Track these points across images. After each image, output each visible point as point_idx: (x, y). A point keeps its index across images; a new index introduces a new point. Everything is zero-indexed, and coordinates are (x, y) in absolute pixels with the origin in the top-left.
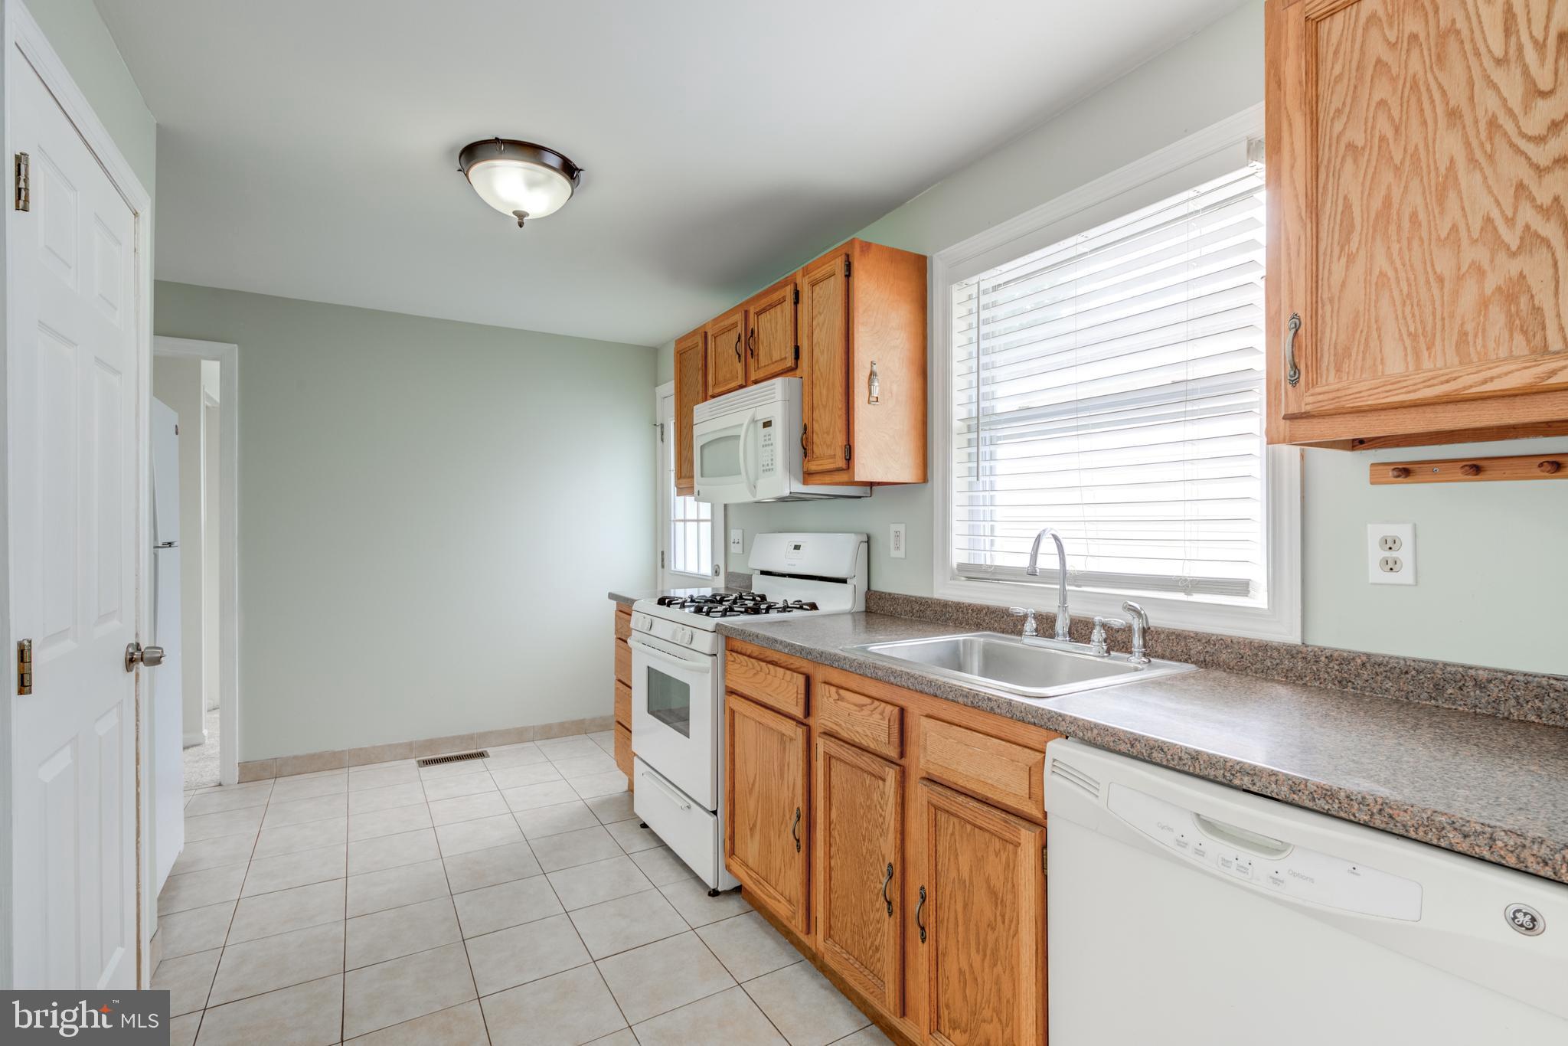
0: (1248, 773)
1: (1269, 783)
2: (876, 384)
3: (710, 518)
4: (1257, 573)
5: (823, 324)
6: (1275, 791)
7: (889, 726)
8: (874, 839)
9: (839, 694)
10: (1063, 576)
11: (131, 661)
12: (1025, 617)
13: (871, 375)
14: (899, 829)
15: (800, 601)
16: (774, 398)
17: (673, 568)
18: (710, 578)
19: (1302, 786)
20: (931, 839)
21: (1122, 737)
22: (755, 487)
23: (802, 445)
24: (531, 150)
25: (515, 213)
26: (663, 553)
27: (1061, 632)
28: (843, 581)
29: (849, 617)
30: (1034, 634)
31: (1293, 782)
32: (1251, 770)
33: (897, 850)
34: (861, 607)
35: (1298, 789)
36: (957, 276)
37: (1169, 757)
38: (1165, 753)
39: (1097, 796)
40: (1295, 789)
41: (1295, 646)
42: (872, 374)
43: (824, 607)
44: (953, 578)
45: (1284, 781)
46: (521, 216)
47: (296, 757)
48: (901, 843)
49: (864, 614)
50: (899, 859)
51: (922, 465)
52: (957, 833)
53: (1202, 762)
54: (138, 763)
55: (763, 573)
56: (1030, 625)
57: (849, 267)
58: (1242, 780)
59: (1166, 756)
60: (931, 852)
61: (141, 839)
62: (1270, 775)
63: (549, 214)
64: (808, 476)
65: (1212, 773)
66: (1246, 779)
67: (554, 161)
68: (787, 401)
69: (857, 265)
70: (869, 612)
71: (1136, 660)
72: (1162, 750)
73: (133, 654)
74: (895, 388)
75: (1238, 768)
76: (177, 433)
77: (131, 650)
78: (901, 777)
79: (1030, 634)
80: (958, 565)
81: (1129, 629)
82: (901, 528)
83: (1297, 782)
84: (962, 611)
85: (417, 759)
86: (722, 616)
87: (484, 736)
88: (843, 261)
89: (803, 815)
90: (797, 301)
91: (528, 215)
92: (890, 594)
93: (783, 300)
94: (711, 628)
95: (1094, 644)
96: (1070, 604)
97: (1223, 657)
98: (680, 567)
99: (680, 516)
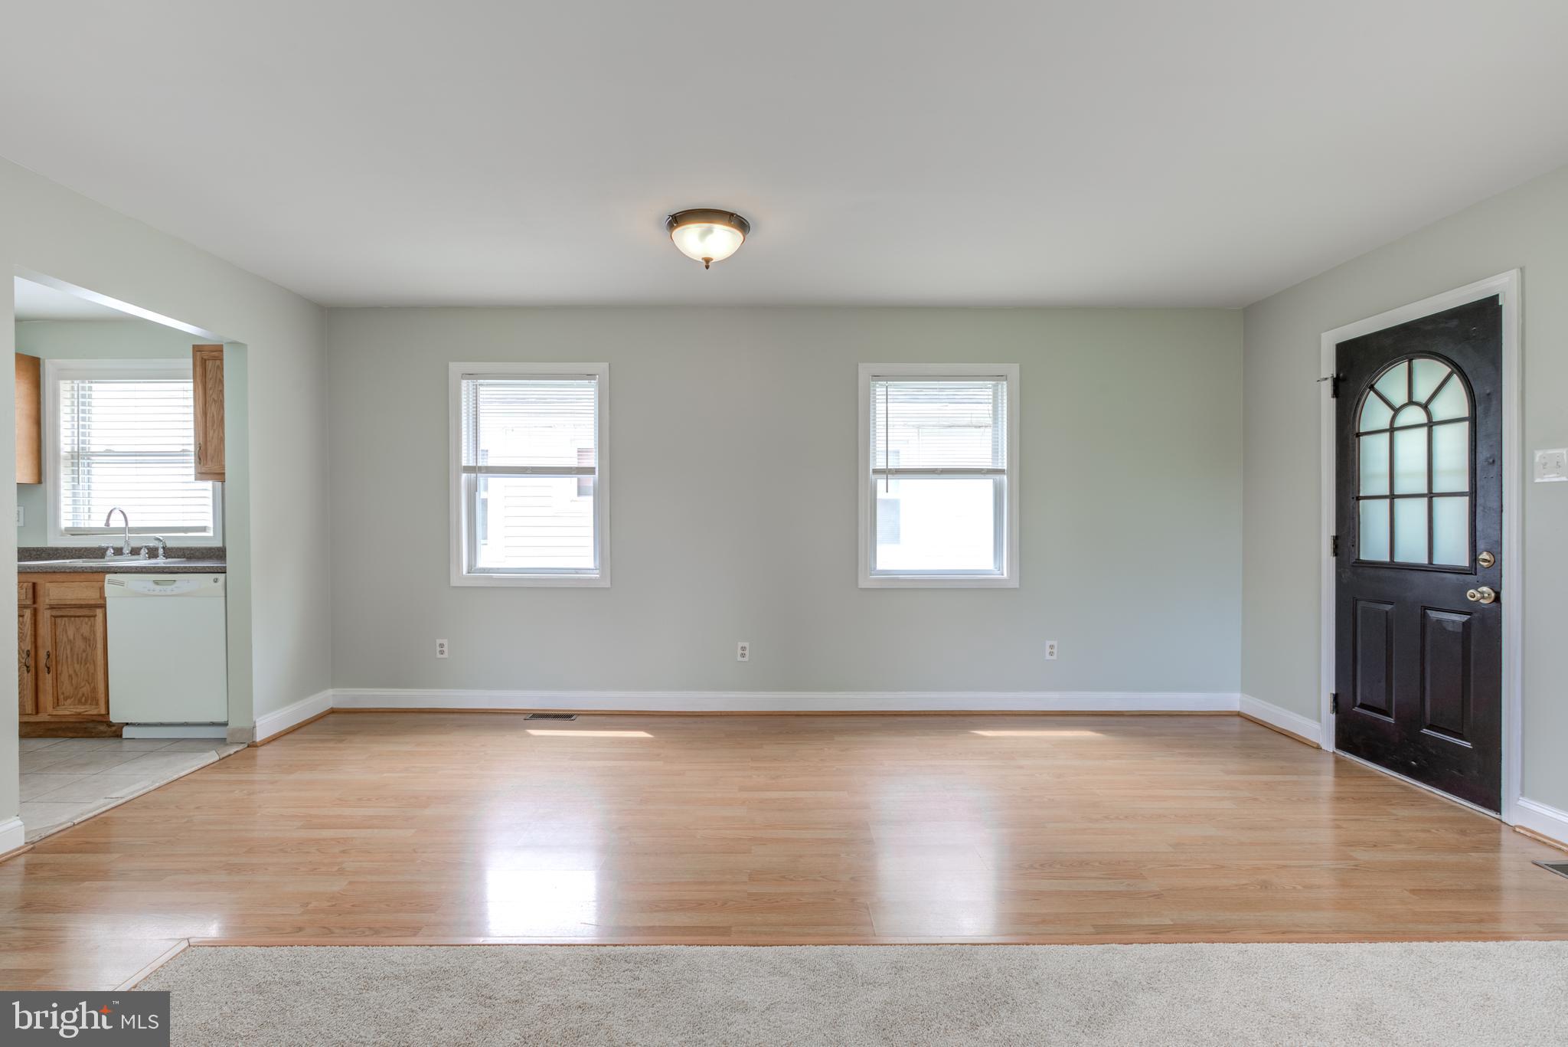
4: (210, 524)
7: (26, 592)
10: (127, 530)
12: (107, 548)
14: (33, 634)
27: (126, 553)
33: (32, 643)
39: (122, 585)
41: (220, 548)
44: (62, 535)
48: (34, 639)
50: (33, 646)
51: (37, 474)
52: (66, 623)
56: (110, 552)
78: (34, 612)
79: (111, 556)
80: (65, 530)
81: (157, 549)
84: (69, 551)
95: (142, 555)
96: (130, 541)
97: (197, 554)
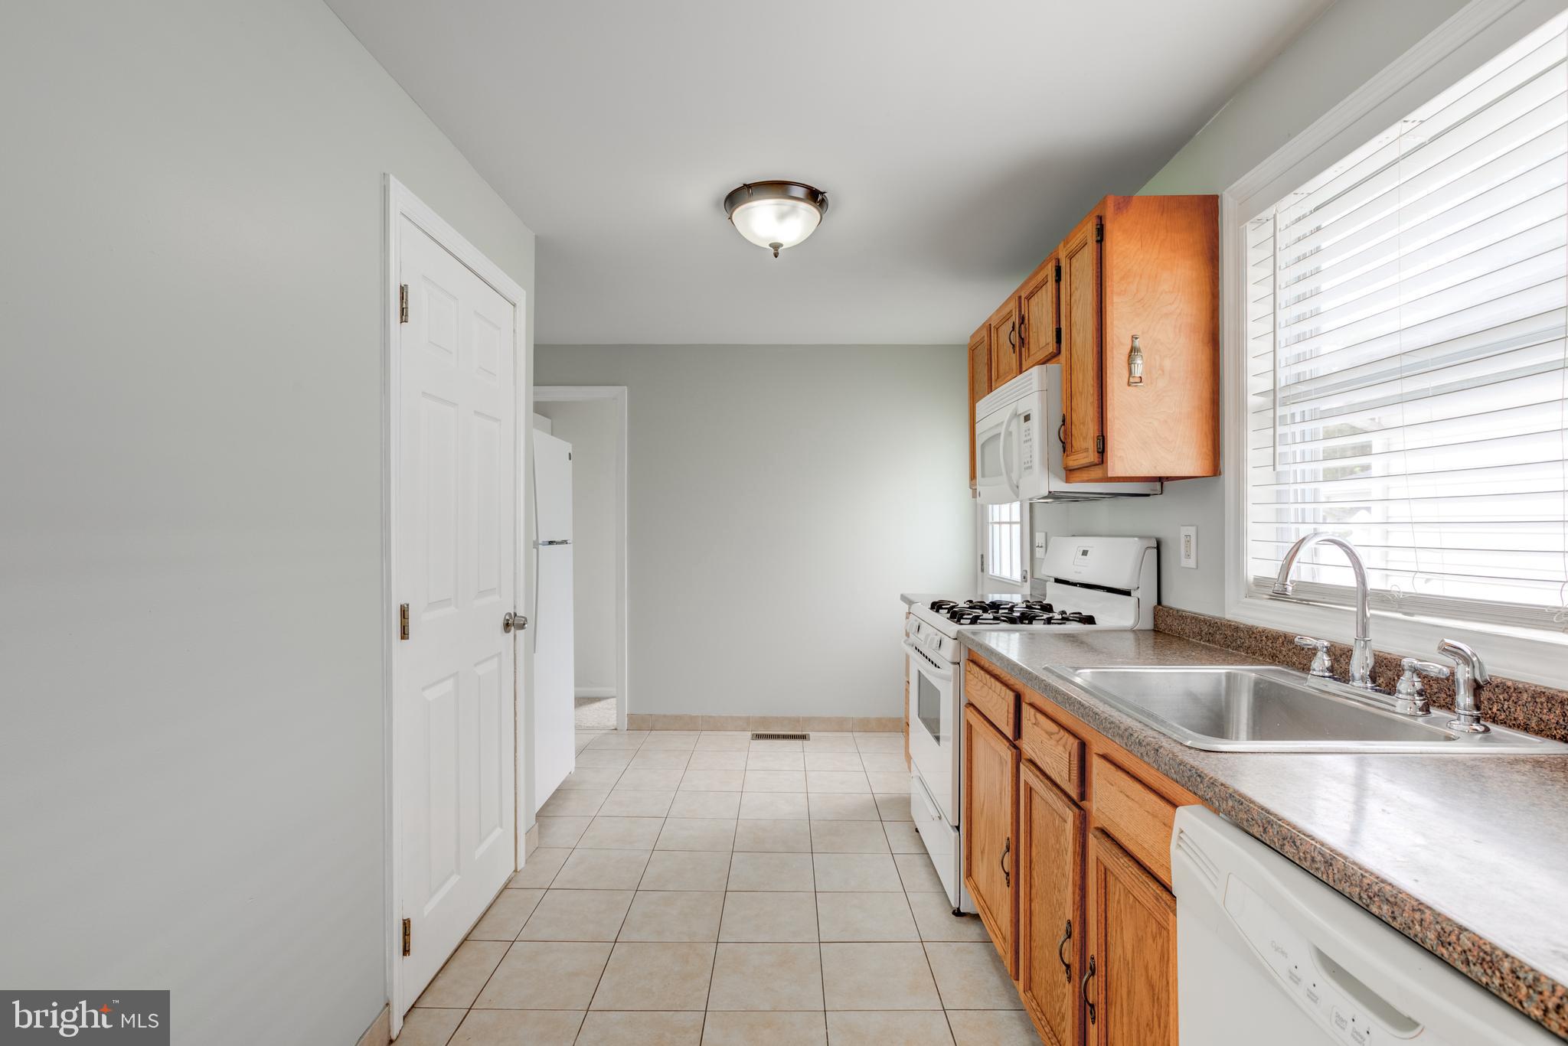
0: (1387, 900)
1: (1413, 921)
2: (1139, 361)
3: (1019, 520)
5: (1079, 301)
6: (1420, 935)
7: (1070, 760)
8: (1062, 889)
9: (1036, 718)
10: (1363, 596)
11: (507, 626)
12: (1314, 651)
13: (1131, 351)
14: (1078, 883)
15: (1080, 613)
16: (1031, 389)
17: (991, 573)
18: (1019, 584)
19: (1453, 938)
20: (1100, 902)
21: (1256, 817)
22: (1018, 487)
23: (1061, 440)
24: (778, 187)
25: (770, 245)
26: (982, 556)
27: (1357, 675)
28: (1127, 593)
29: (1131, 636)
30: (1327, 674)
31: (1442, 929)
32: (1392, 896)
33: (1076, 906)
34: (1148, 624)
35: (1448, 940)
36: (1247, 214)
37: (1301, 854)
38: (1297, 847)
39: (1215, 887)
40: (1443, 939)
42: (1133, 351)
43: (1103, 621)
44: (1250, 595)
45: (1430, 923)
46: (776, 247)
47: (665, 716)
48: (1081, 899)
49: (1152, 633)
50: (1078, 918)
51: (1211, 454)
52: (1122, 902)
53: (1336, 871)
54: (515, 699)
55: (1057, 581)
56: (1322, 662)
57: (1101, 231)
58: (1380, 908)
59: (1299, 852)
60: (1100, 917)
61: (518, 754)
62: (1413, 910)
63: (800, 242)
64: (1070, 473)
65: (1346, 888)
66: (1385, 907)
67: (799, 192)
68: (1045, 391)
69: (1108, 226)
70: (1157, 631)
71: (1460, 723)
72: (1294, 842)
73: (508, 620)
74: (1167, 364)
75: (1376, 888)
76: (570, 459)
77: (507, 617)
78: (1081, 823)
79: (1318, 674)
80: (1255, 579)
81: (1451, 679)
82: (1191, 531)
83: (1448, 929)
84: (1255, 638)
85: (753, 732)
86: (970, 623)
87: (808, 720)
88: (1095, 224)
89: (1013, 847)
90: (1058, 280)
91: (782, 245)
92: (1178, 611)
93: (1045, 282)
94: (953, 635)
95: (1400, 696)
96: (1372, 635)
98: (997, 573)
99: (996, 519)
